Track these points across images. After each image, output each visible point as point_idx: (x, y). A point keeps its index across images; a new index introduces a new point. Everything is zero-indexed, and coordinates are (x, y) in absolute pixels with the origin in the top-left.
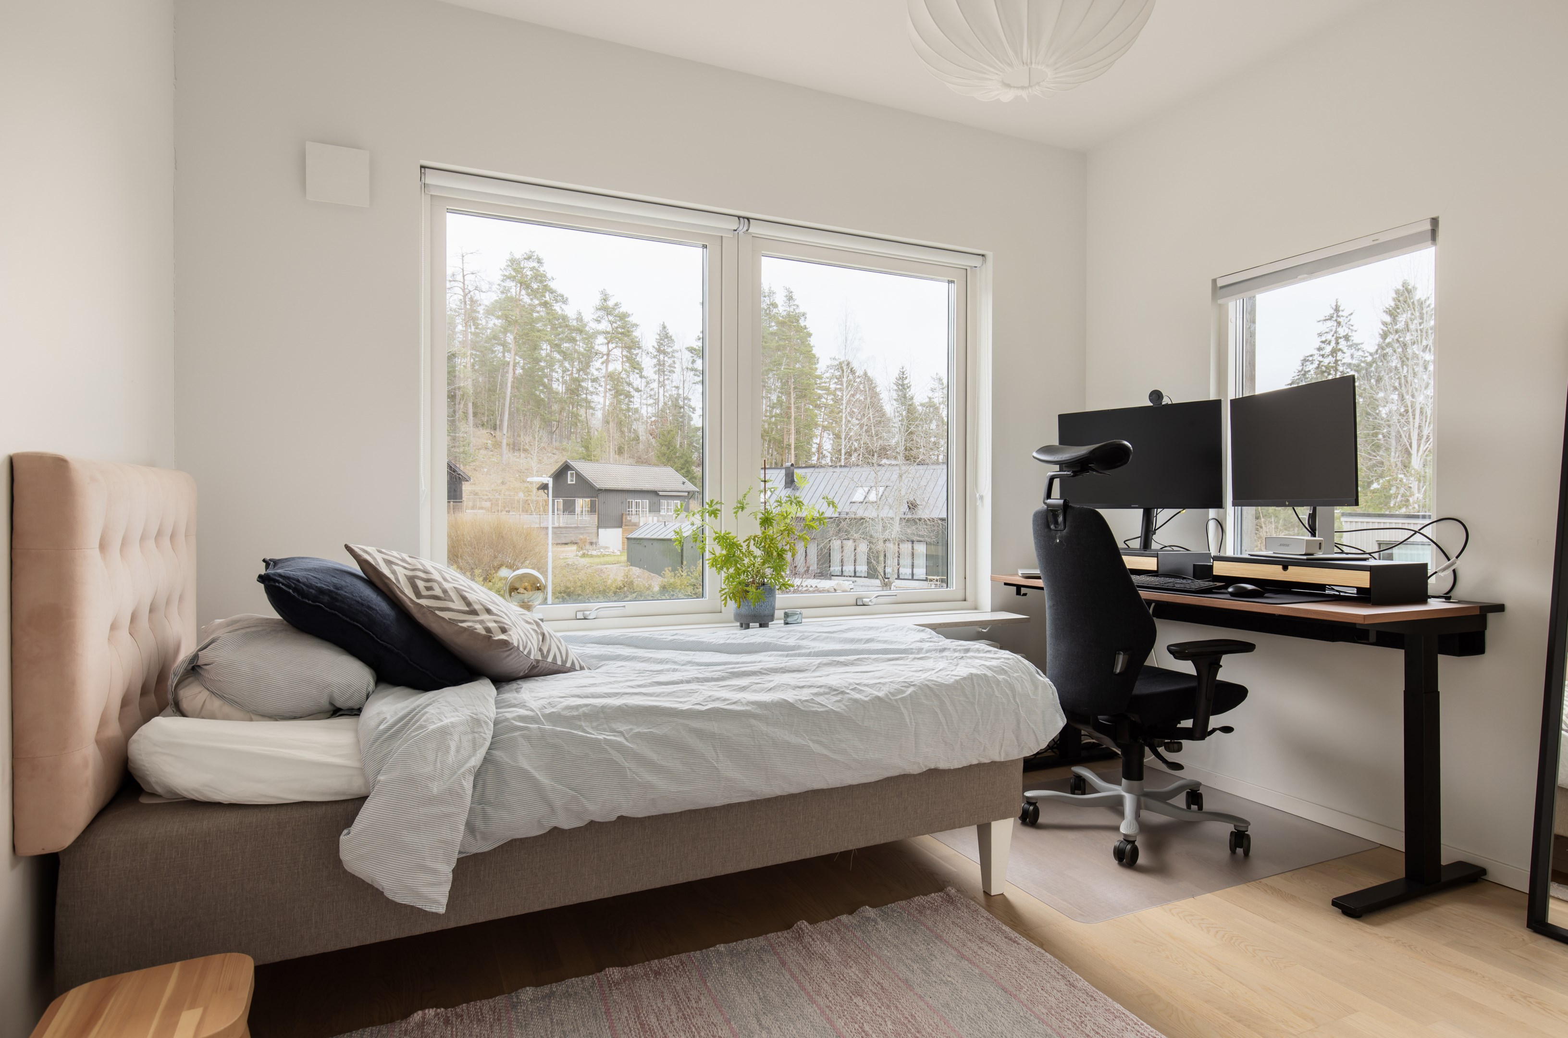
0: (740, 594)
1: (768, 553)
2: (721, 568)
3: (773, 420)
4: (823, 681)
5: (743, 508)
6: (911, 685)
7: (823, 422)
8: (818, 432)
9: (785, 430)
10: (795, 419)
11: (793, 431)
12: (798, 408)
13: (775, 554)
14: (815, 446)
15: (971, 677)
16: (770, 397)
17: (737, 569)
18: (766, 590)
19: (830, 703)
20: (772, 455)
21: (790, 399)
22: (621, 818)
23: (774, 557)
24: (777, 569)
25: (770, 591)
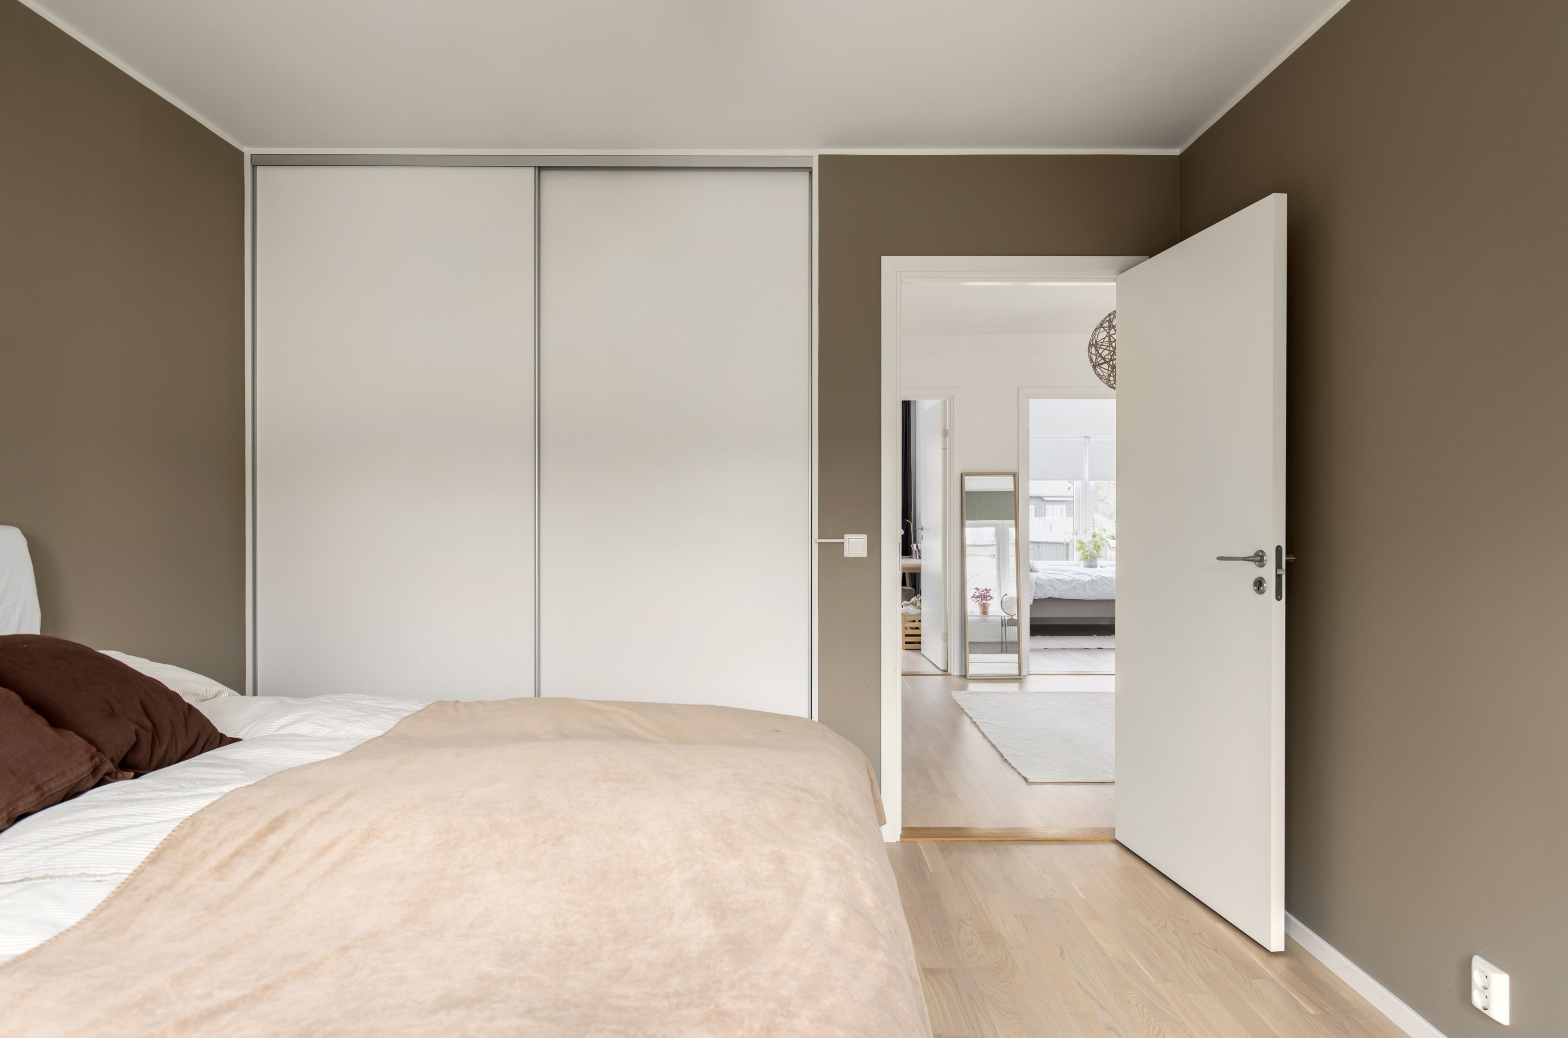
1: (1095, 546)
2: (1080, 550)
23: (1097, 547)
24: (1098, 551)
25: (1095, 558)
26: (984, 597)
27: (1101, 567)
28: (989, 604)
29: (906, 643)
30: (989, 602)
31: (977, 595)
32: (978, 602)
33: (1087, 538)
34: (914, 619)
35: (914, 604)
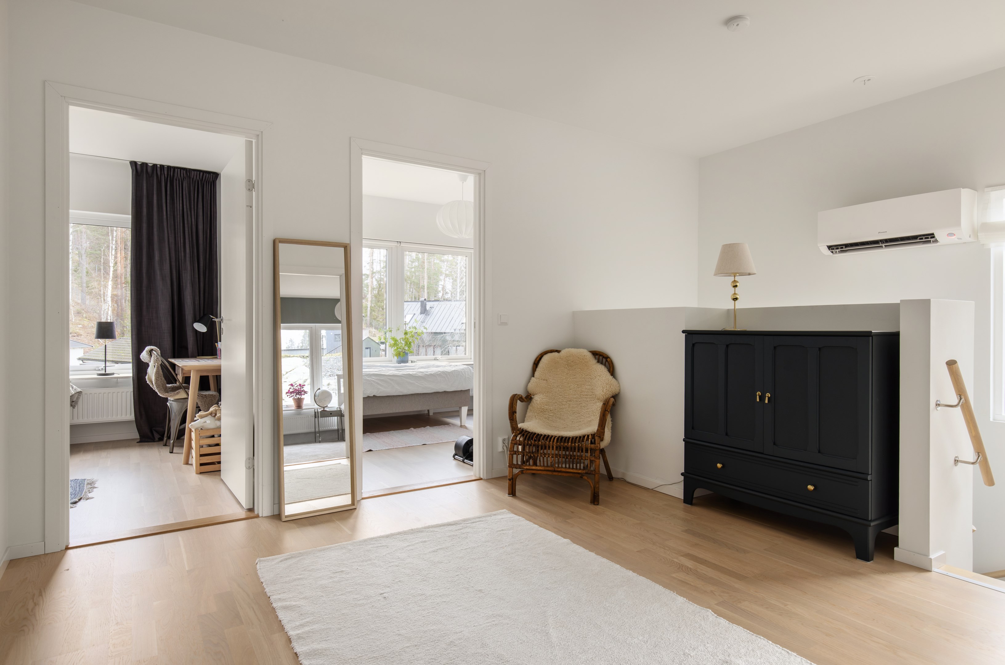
0: (398, 355)
1: (406, 343)
2: (393, 347)
3: (413, 270)
4: (419, 371)
5: (399, 330)
6: (439, 371)
7: (446, 271)
8: (442, 277)
9: (421, 276)
10: (427, 269)
11: (426, 277)
12: (429, 262)
13: (408, 343)
14: (441, 286)
15: (455, 371)
16: (411, 255)
17: (397, 347)
18: (406, 354)
19: (420, 374)
20: (412, 292)
21: (424, 256)
22: (374, 396)
23: (408, 344)
24: (409, 347)
25: (407, 354)
26: (298, 392)
27: (412, 362)
28: (304, 399)
29: (201, 465)
30: (303, 397)
31: (291, 390)
32: (292, 397)
33: (400, 336)
34: (212, 434)
35: (214, 415)
